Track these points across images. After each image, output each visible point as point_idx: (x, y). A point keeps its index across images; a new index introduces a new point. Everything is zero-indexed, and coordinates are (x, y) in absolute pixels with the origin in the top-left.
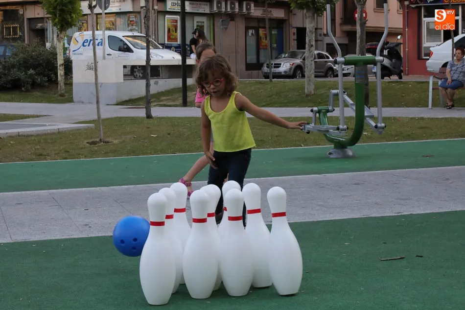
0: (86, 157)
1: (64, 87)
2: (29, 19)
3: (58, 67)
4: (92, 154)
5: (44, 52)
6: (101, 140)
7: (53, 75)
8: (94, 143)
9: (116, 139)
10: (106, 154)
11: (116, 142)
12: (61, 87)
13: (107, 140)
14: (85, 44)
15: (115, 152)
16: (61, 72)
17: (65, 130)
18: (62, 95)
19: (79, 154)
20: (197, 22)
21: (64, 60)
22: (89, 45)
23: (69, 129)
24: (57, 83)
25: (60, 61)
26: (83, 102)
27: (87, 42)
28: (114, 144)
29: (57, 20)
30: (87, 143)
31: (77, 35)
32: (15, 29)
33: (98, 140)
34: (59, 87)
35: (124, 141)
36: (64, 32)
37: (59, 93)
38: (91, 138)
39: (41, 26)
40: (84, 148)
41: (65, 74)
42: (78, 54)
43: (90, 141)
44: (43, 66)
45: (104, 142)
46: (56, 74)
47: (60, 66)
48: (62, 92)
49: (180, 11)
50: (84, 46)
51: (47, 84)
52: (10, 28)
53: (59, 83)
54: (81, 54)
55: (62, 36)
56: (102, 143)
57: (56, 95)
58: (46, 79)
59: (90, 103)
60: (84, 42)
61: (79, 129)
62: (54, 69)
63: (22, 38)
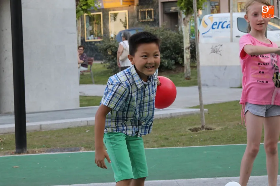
0: (184, 145)
1: (189, 70)
2: (164, 3)
3: (185, 51)
4: (191, 141)
5: (171, 36)
6: (203, 127)
7: (179, 58)
8: (196, 130)
9: (219, 125)
10: (205, 141)
11: (218, 128)
12: (187, 70)
13: (210, 126)
14: (214, 27)
15: (214, 140)
16: (187, 55)
17: (178, 115)
18: (188, 78)
19: (178, 142)
21: (190, 43)
22: (218, 28)
23: (182, 114)
24: (184, 67)
25: (186, 44)
26: (207, 85)
27: (216, 24)
28: (215, 132)
29: (183, 4)
30: (190, 129)
31: (206, 17)
32: (149, 12)
33: (200, 127)
34: (185, 70)
35: (226, 128)
36: (189, 16)
37: (186, 76)
38: (195, 125)
39: (175, 10)
40: (184, 135)
41: (191, 58)
42: (208, 37)
43: (193, 127)
44: (170, 49)
45: (206, 129)
46: (182, 57)
47: (186, 49)
48: (188, 75)
50: (213, 28)
51: (174, 67)
52: (144, 12)
53: (185, 66)
54: (211, 37)
55: (188, 19)
56: (204, 130)
57: (182, 79)
58: (173, 62)
59: (214, 86)
60: (213, 25)
61: (191, 114)
62: (180, 52)
63: (155, 22)
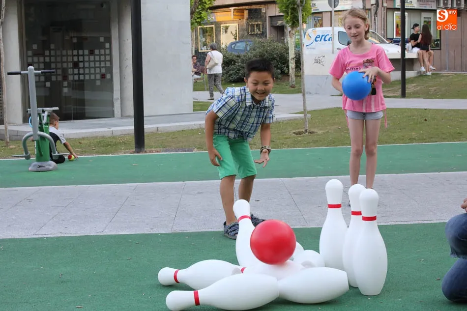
0: (288, 147)
1: (294, 79)
2: (271, 17)
3: (290, 61)
4: (296, 144)
5: (277, 48)
6: (306, 130)
7: (285, 68)
8: (300, 133)
9: (321, 130)
10: (308, 144)
11: (320, 132)
12: (292, 78)
13: (312, 130)
14: (317, 39)
15: (316, 143)
16: (292, 65)
17: (283, 119)
18: (293, 87)
19: (283, 144)
20: (424, 18)
21: (295, 54)
22: (321, 41)
23: (286, 119)
24: (289, 76)
25: (292, 55)
26: (310, 93)
27: (319, 37)
28: (318, 135)
29: (289, 18)
30: (294, 133)
31: (310, 31)
32: (258, 25)
33: (304, 130)
34: (290, 79)
35: (328, 132)
36: (295, 29)
37: (291, 84)
38: (299, 128)
39: (281, 23)
40: (289, 138)
41: (296, 68)
42: (311, 48)
43: (297, 131)
44: (276, 60)
45: (309, 132)
46: (288, 67)
47: (291, 59)
48: (293, 83)
49: (400, 7)
50: (316, 41)
51: (280, 76)
52: (253, 25)
53: (290, 75)
54: (314, 48)
55: (293, 32)
56: (307, 134)
57: (288, 87)
58: (279, 71)
59: (316, 94)
60: (316, 37)
61: (296, 119)
62: (286, 62)
63: (263, 34)
